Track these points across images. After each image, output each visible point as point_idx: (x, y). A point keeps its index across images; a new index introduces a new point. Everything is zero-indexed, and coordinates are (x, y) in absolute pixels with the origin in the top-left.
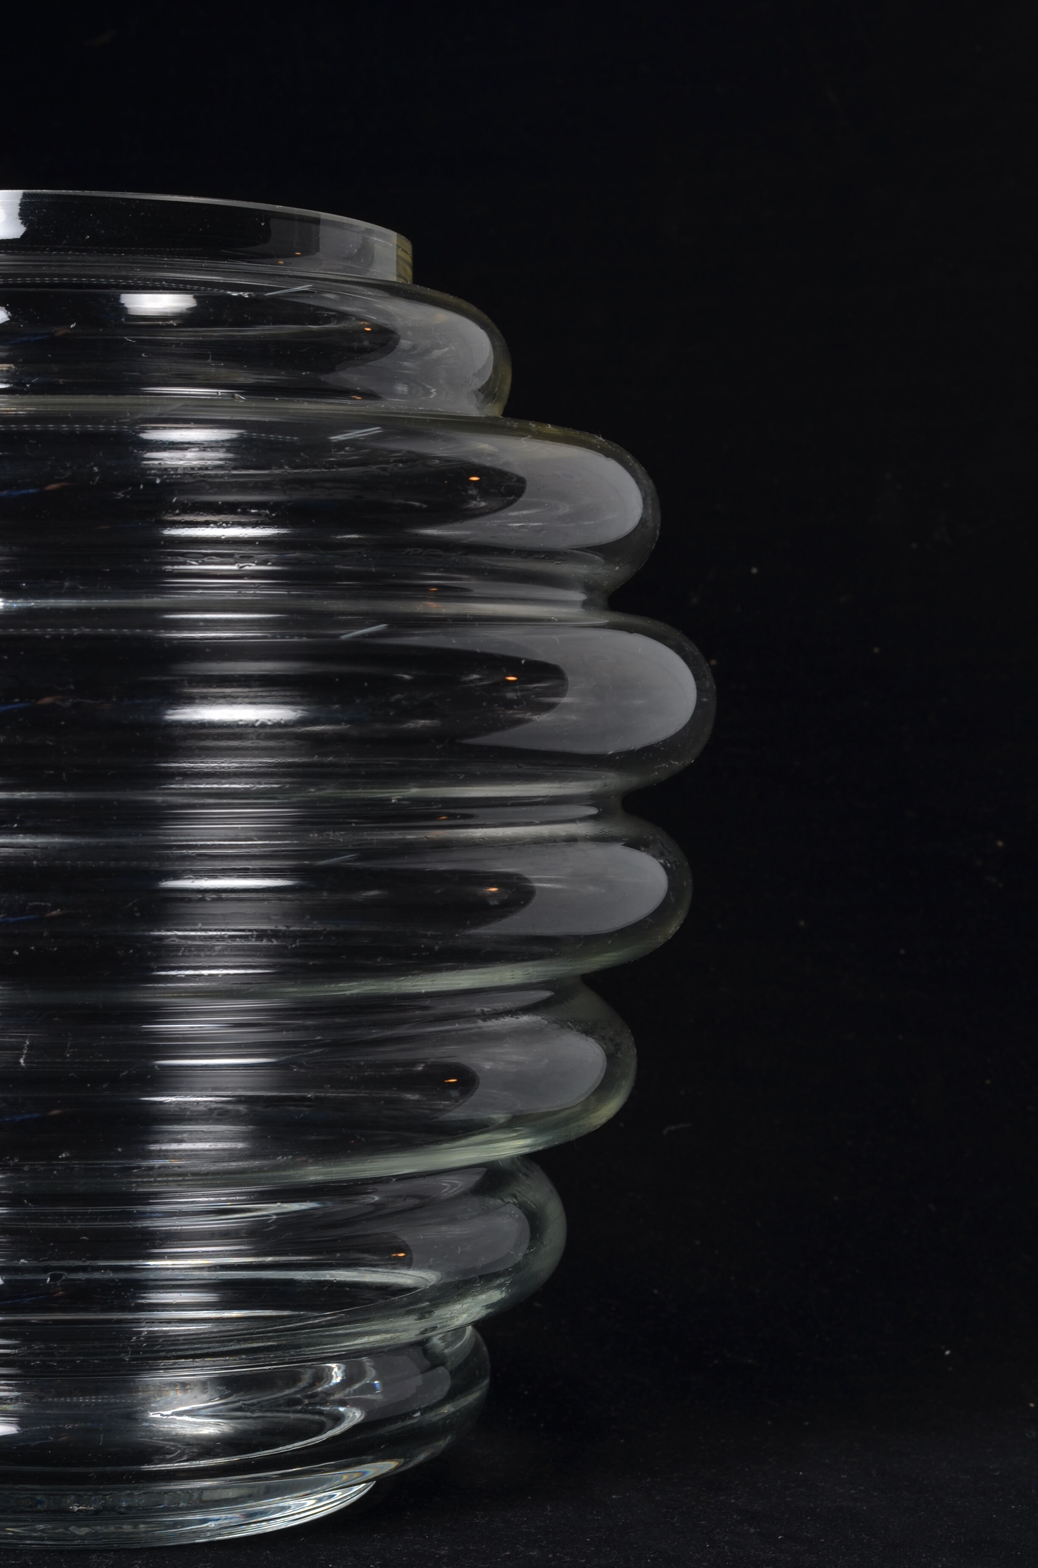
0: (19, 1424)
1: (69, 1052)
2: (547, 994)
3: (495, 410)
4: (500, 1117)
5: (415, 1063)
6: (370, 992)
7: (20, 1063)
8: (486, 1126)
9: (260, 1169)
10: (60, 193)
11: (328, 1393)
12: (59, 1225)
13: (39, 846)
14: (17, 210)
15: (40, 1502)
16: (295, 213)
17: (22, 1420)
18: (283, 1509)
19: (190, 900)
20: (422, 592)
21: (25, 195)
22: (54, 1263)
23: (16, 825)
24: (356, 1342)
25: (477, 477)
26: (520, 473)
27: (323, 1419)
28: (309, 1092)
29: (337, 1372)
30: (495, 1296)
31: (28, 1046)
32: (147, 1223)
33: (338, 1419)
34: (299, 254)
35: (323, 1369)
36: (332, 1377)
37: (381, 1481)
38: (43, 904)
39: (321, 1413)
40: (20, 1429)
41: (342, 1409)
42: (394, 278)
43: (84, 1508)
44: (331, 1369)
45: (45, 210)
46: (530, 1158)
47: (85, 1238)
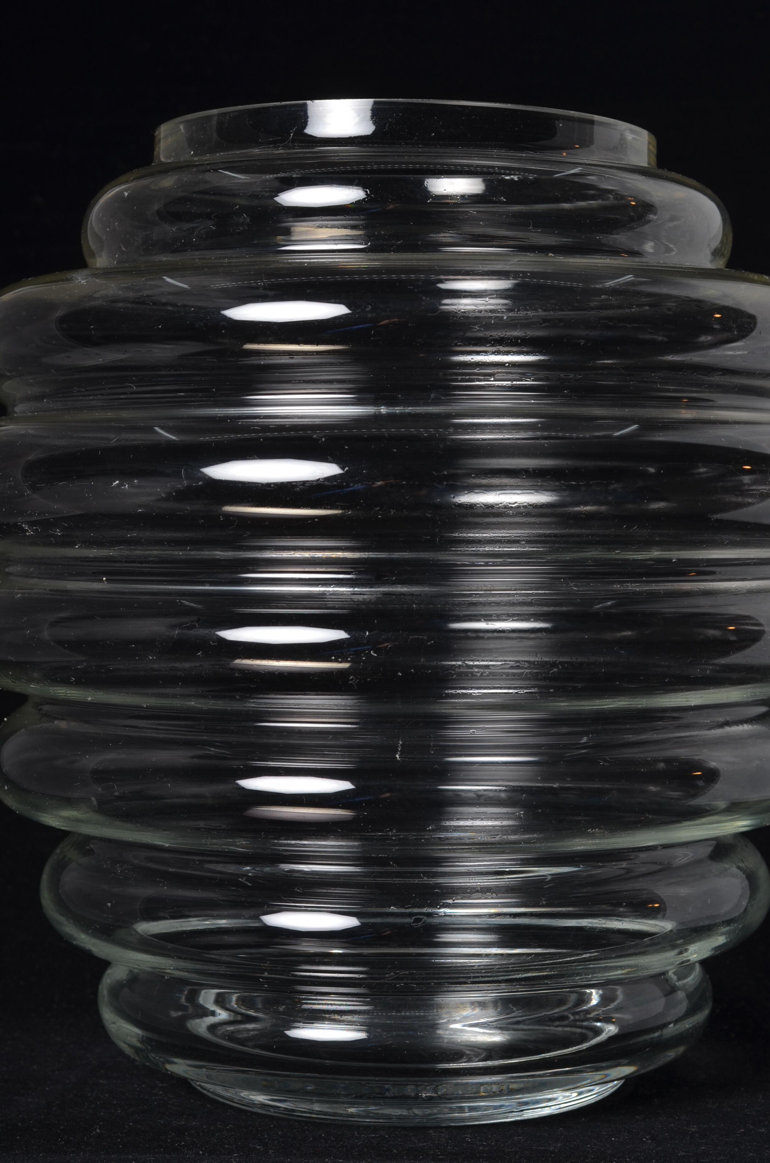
0: (367, 1031)
1: (432, 750)
2: (763, 709)
3: (720, 264)
4: (722, 804)
5: (656, 761)
6: (623, 706)
7: (397, 758)
8: (708, 811)
9: (526, 842)
10: (412, 102)
11: (588, 1012)
12: (418, 881)
13: (415, 594)
14: (369, 114)
15: (388, 1090)
16: (576, 116)
17: (369, 1027)
18: (550, 1100)
19: (482, 638)
20: (675, 402)
21: (375, 103)
22: (416, 910)
23: (394, 578)
24: (611, 974)
25: (719, 314)
26: (752, 312)
27: (584, 1031)
28: (554, 783)
29: (595, 997)
30: (719, 940)
31: (401, 745)
32: (440, 880)
33: (598, 1032)
34: (578, 146)
35: (585, 993)
36: (591, 1000)
37: (628, 1079)
38: (421, 637)
39: (581, 1027)
40: (368, 1035)
41: (599, 1024)
42: (646, 165)
43: (430, 1095)
44: (591, 994)
45: (401, 114)
46: (744, 835)
47: (437, 890)
